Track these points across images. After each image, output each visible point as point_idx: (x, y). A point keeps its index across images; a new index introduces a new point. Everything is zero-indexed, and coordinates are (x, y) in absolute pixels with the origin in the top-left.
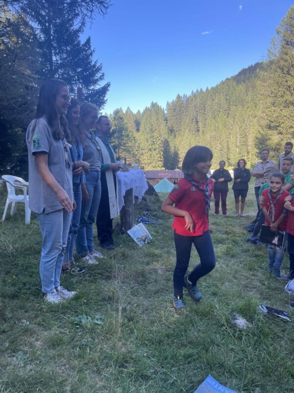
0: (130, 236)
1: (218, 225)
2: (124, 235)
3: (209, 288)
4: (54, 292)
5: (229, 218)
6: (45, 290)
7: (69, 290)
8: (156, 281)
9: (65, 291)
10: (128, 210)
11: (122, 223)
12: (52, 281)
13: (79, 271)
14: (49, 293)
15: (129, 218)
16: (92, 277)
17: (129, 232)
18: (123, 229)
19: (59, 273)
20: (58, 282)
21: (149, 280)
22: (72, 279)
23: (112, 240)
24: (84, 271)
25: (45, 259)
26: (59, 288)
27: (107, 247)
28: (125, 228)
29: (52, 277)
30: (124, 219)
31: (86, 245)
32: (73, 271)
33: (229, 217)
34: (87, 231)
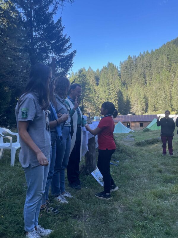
0: (93, 177)
1: (166, 165)
2: (89, 176)
3: (162, 227)
4: (33, 231)
5: (175, 159)
6: (27, 229)
7: (45, 229)
8: (116, 220)
9: (42, 230)
10: (91, 155)
11: (87, 165)
12: (33, 222)
13: (53, 211)
14: (30, 232)
15: (93, 161)
16: (64, 217)
17: (92, 173)
18: (88, 170)
19: (38, 214)
20: (37, 222)
21: (111, 219)
22: (48, 218)
23: (79, 181)
24: (57, 210)
25: (28, 204)
26: (38, 227)
27: (75, 187)
28: (89, 170)
29: (33, 219)
30: (88, 162)
31: (59, 187)
32: (49, 211)
33: (175, 157)
34: (60, 175)
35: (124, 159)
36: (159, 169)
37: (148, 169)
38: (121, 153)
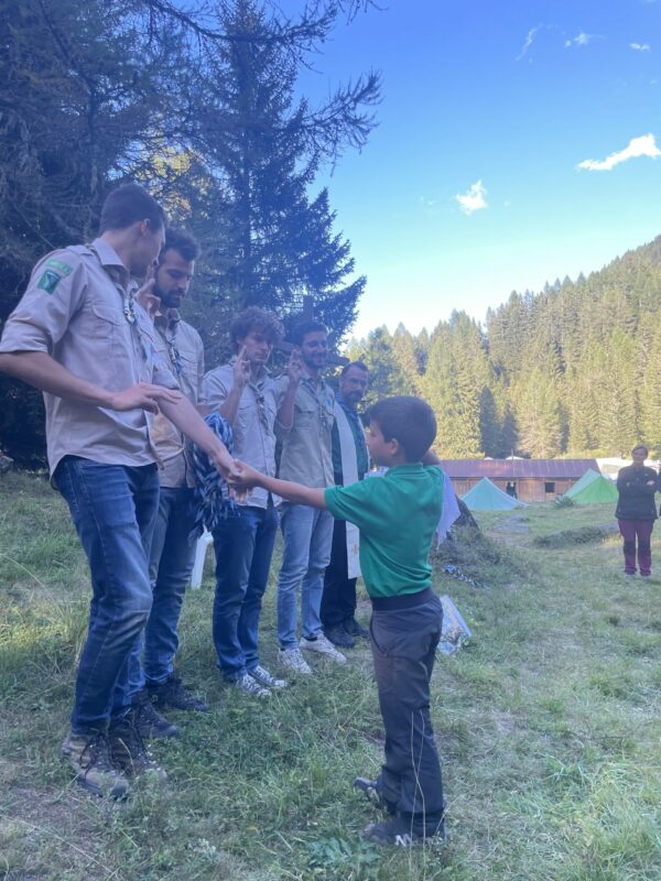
35: (505, 583)
36: (612, 615)
37: (578, 613)
38: (496, 563)
